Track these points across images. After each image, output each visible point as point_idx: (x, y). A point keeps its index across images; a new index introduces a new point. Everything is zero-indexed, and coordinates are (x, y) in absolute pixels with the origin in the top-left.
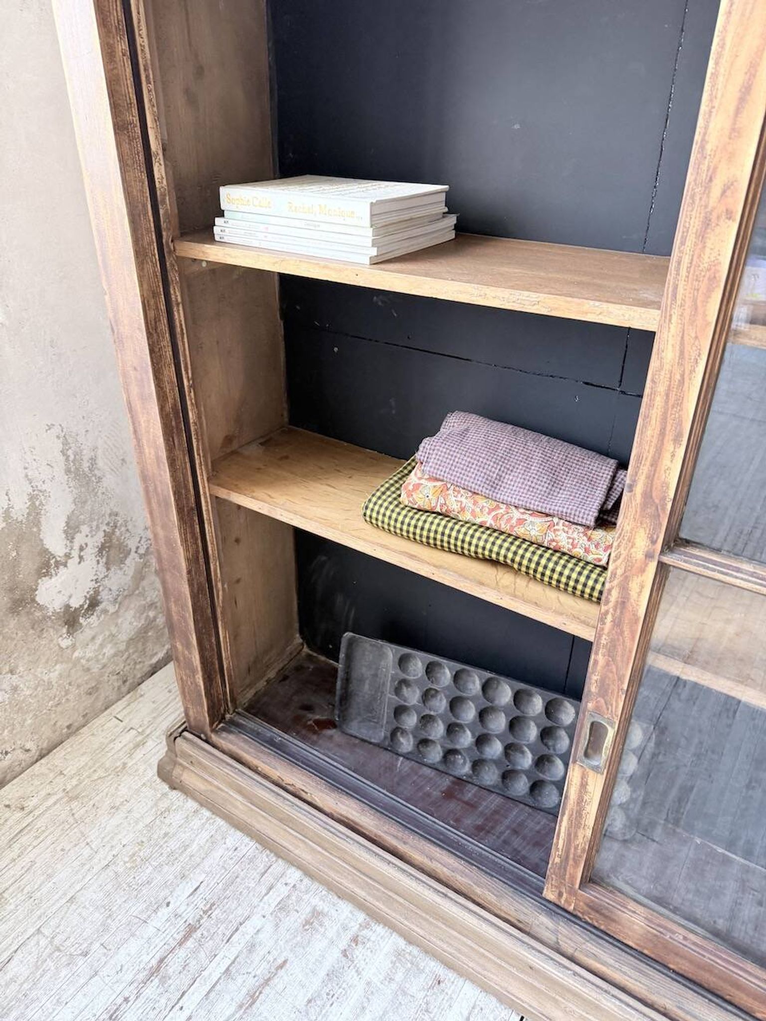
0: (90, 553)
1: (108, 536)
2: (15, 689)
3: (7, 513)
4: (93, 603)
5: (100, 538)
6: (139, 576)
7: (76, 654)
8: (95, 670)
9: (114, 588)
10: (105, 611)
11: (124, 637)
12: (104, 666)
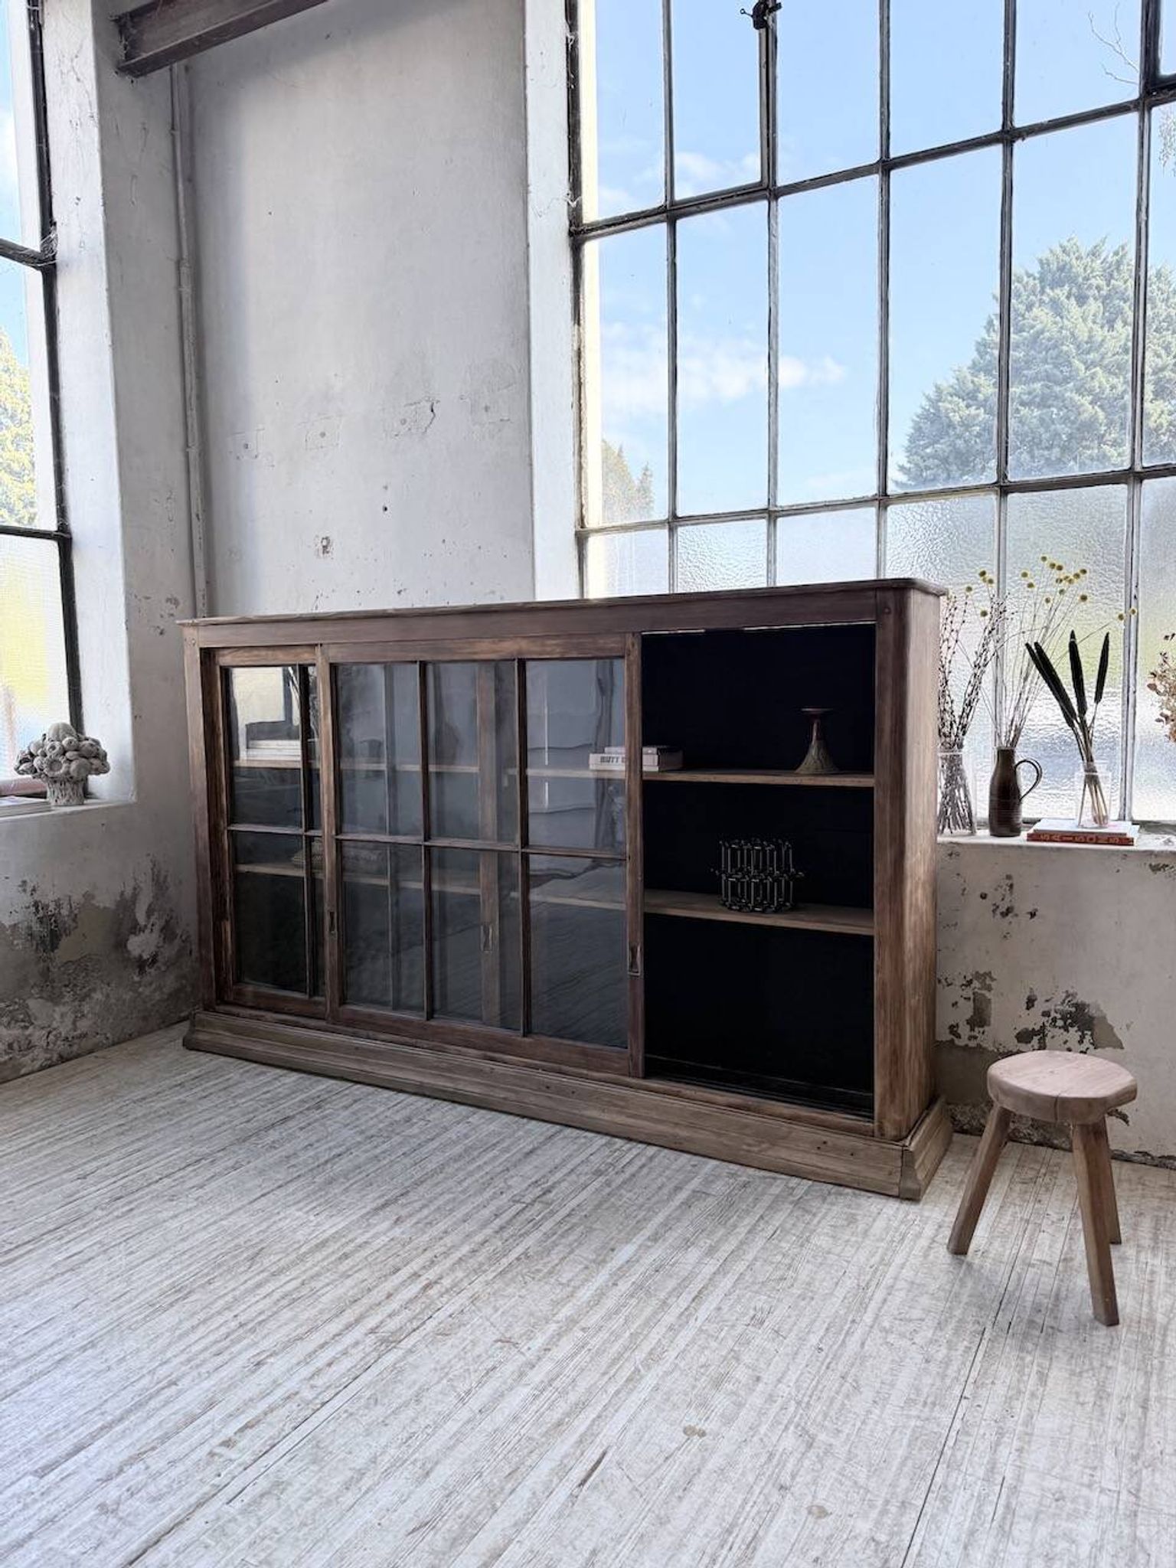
0: (157, 928)
1: (167, 922)
2: (108, 996)
3: (122, 894)
4: (154, 960)
5: (163, 922)
6: (180, 954)
7: (141, 990)
8: (149, 1005)
9: (166, 955)
10: (159, 968)
11: (166, 990)
12: (153, 1005)
